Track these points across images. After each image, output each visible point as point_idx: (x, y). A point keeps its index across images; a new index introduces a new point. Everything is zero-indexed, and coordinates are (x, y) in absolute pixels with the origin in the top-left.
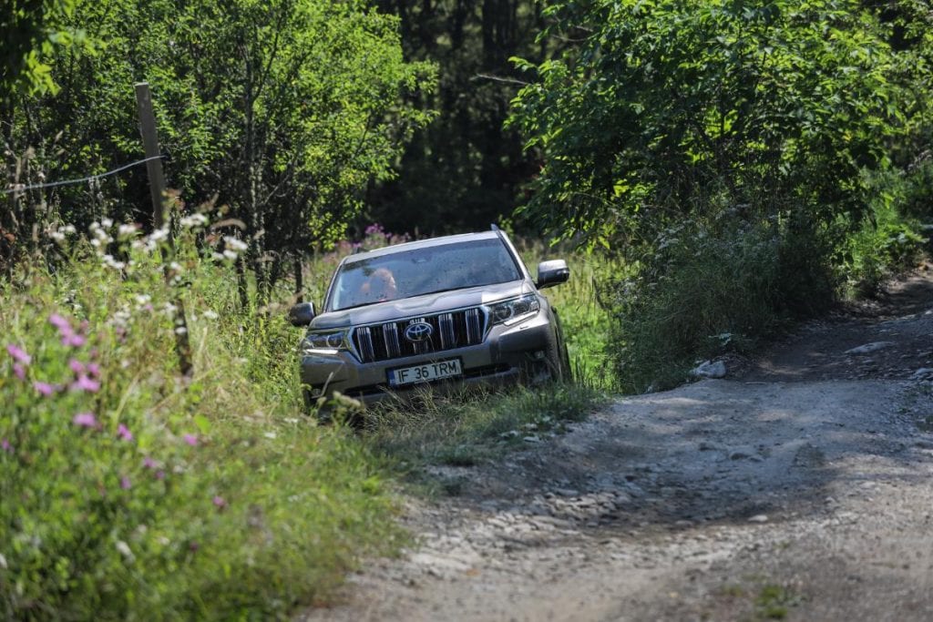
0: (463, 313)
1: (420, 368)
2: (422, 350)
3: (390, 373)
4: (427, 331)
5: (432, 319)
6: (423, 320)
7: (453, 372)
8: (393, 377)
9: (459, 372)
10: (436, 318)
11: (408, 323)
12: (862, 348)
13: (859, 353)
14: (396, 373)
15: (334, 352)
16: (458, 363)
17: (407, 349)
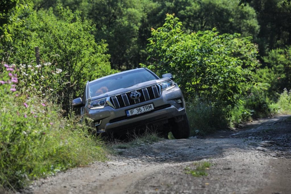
0: (151, 87)
1: (138, 108)
2: (137, 102)
3: (127, 112)
4: (139, 94)
5: (140, 91)
6: (136, 91)
7: (151, 109)
8: (128, 113)
9: (153, 108)
10: (141, 90)
11: (130, 93)
12: (234, 134)
13: (233, 135)
14: (129, 111)
15: (103, 107)
16: (152, 105)
17: (132, 102)
